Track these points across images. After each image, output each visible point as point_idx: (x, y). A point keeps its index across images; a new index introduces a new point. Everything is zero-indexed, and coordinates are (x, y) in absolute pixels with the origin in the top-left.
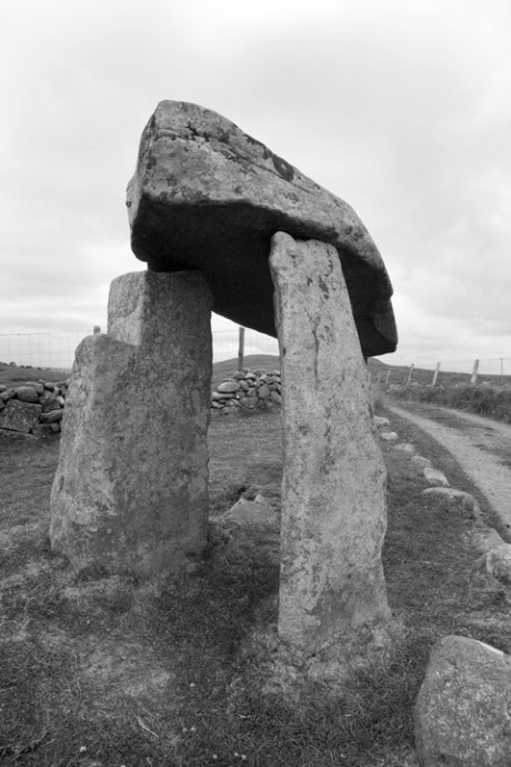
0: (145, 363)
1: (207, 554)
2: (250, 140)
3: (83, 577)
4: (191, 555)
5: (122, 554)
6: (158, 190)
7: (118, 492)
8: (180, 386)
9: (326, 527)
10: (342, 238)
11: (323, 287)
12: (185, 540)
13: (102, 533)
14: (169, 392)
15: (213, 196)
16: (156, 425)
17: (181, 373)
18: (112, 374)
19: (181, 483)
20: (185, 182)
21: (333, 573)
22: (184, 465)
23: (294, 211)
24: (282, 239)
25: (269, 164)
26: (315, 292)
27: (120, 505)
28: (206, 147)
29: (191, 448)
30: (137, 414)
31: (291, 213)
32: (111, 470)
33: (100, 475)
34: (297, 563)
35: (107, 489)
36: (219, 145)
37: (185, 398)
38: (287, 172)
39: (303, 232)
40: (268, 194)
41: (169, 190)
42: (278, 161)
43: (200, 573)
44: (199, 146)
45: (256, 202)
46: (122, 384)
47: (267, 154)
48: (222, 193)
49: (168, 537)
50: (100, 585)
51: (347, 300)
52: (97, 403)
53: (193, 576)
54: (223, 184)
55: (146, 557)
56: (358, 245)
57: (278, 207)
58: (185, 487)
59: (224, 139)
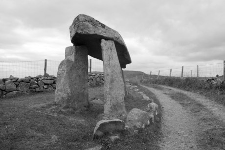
0: (75, 65)
1: (88, 107)
2: (96, 21)
3: (65, 108)
4: (85, 106)
5: (72, 104)
6: (79, 32)
7: (71, 91)
8: (82, 70)
9: (113, 93)
10: (115, 39)
11: (111, 49)
12: (84, 103)
13: (68, 99)
14: (80, 71)
15: (90, 33)
16: (78, 78)
17: (82, 67)
18: (69, 67)
19: (83, 90)
20: (85, 30)
21: (114, 102)
22: (83, 87)
23: (105, 35)
24: (103, 41)
25: (100, 25)
26: (109, 50)
27: (72, 94)
28: (88, 24)
29: (85, 83)
30: (74, 75)
31: (104, 36)
32: (70, 86)
33: (67, 87)
34: (107, 99)
35: (69, 90)
36: (91, 23)
37: (83, 73)
38: (103, 26)
39: (107, 39)
40: (100, 32)
41: (82, 32)
42: (102, 24)
43: (87, 110)
44: (87, 23)
45: (98, 34)
46: (71, 69)
47: (100, 23)
48: (92, 33)
49: (80, 102)
50: (68, 109)
51: (116, 51)
52: (67, 73)
53: (86, 110)
54: (92, 30)
55: (77, 105)
56: (118, 41)
57: (102, 35)
58: (83, 92)
59: (92, 22)
